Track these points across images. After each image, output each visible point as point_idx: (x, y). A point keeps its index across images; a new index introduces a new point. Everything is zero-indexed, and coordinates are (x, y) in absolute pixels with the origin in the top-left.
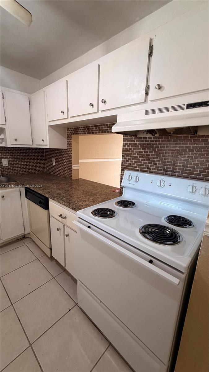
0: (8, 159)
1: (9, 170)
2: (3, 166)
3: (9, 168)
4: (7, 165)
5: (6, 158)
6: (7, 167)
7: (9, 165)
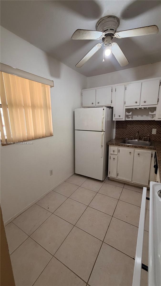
0: (157, 129)
1: (156, 137)
2: (152, 134)
3: (156, 136)
4: (155, 134)
5: (156, 128)
6: (155, 135)
7: (156, 134)
